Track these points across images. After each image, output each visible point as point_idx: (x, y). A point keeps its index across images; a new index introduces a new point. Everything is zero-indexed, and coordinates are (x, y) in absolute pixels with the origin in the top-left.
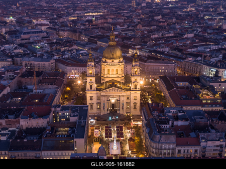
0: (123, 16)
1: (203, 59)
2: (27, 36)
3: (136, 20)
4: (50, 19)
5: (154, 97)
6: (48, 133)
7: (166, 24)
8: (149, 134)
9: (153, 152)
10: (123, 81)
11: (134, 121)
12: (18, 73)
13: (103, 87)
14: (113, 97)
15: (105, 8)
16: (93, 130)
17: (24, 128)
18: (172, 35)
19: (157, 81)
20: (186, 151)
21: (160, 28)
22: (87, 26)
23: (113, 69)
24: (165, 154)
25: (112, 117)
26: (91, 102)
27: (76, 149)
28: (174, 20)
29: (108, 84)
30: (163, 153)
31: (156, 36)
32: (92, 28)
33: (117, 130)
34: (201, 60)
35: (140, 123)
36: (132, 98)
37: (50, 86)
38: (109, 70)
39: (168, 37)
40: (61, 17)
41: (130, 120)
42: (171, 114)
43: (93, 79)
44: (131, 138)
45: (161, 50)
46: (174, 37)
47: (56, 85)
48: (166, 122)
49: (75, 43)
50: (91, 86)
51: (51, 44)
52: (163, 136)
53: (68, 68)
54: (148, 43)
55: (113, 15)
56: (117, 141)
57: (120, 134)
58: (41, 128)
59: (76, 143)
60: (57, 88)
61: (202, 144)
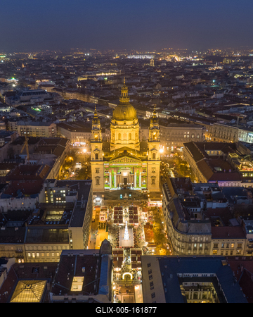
0: (140, 76)
1: (238, 122)
2: (27, 98)
3: (154, 80)
4: (56, 80)
5: (178, 170)
6: (35, 218)
7: (189, 83)
8: (172, 220)
9: (178, 246)
10: (138, 149)
11: (152, 200)
12: (9, 140)
13: (113, 156)
14: (125, 169)
15: (119, 68)
16: (98, 212)
17: (6, 210)
18: (198, 95)
19: (181, 150)
20: (225, 246)
21: (182, 89)
22: (98, 86)
23: (125, 134)
24: (195, 249)
25: (123, 195)
26: (97, 175)
27: (71, 241)
28: (199, 80)
29: (119, 152)
30: (192, 248)
31: (178, 97)
32: (103, 89)
33: (130, 213)
34: (235, 123)
35: (160, 204)
36: (150, 170)
37: (47, 156)
38: (120, 134)
39: (193, 98)
40: (68, 78)
41: (147, 198)
42: (202, 192)
43: (100, 146)
44: (148, 224)
45: (186, 111)
46: (200, 97)
47: (54, 154)
48: (195, 203)
49: (82, 106)
50: (97, 155)
51: (55, 106)
52: (193, 224)
53: (72, 133)
54: (169, 105)
55: (129, 75)
56: (130, 227)
57: (134, 218)
58: (27, 210)
59: (71, 233)
60: (55, 158)
61: (248, 236)
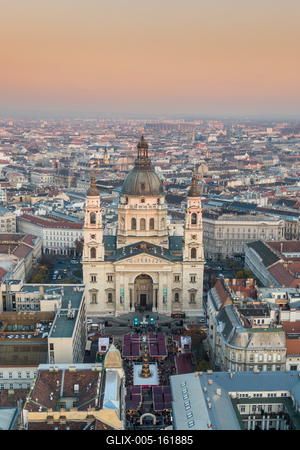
0: (170, 154)
3: (194, 161)
8: (223, 333)
10: (167, 247)
18: (273, 181)
21: (246, 173)
22: (92, 167)
23: (144, 219)
25: (140, 320)
26: (92, 286)
28: (276, 161)
31: (239, 183)
32: (102, 171)
33: (152, 342)
37: (1, 257)
38: (134, 221)
39: (264, 185)
41: (181, 324)
43: (99, 235)
45: (250, 201)
46: (277, 184)
47: (14, 254)
50: (94, 251)
51: (11, 192)
52: (256, 334)
53: (44, 230)
59: (52, 348)
